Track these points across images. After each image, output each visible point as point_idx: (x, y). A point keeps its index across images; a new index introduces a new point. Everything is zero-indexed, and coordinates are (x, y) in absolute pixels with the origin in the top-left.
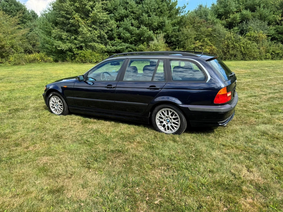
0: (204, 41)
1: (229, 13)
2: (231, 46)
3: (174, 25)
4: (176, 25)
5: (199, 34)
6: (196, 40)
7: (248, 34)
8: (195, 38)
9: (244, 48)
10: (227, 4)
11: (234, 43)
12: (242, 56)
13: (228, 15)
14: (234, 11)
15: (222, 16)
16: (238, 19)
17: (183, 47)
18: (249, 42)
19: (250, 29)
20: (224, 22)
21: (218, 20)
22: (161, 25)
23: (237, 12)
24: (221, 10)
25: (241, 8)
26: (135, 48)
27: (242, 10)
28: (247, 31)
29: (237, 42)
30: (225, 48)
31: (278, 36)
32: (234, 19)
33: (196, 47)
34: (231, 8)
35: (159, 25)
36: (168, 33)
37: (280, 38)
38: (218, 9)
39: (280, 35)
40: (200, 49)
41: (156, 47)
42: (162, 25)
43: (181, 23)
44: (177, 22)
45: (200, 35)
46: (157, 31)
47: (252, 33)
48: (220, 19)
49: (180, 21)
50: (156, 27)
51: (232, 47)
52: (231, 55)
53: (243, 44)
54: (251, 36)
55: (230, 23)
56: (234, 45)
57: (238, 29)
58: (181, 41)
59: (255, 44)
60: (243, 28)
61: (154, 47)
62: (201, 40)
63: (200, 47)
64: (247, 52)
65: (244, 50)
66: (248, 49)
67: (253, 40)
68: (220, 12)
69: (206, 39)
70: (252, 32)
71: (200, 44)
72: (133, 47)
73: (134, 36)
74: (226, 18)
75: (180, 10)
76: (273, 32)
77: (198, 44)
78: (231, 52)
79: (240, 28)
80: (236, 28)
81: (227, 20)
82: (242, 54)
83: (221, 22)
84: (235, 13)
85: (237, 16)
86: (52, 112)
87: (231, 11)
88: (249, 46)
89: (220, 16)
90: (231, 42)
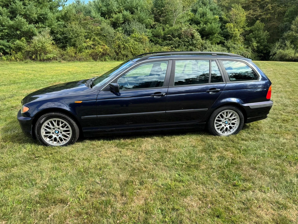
0: (94, 40)
1: (111, 12)
2: (122, 46)
3: (58, 19)
4: (60, 19)
5: (88, 32)
6: (87, 39)
7: (133, 35)
8: (85, 36)
9: (133, 49)
10: (109, 3)
11: (125, 43)
12: (132, 56)
13: (112, 14)
14: (116, 11)
15: (105, 15)
16: (121, 20)
17: (74, 45)
18: (136, 43)
19: (134, 30)
20: (108, 21)
21: (103, 18)
22: (42, 17)
23: (119, 12)
24: (104, 9)
25: (121, 9)
26: (9, 45)
27: (122, 11)
28: (130, 32)
29: (126, 42)
30: (117, 48)
31: (154, 38)
32: (117, 19)
33: (88, 46)
34: (113, 8)
35: (39, 18)
36: (53, 28)
37: (155, 41)
38: (101, 7)
39: (155, 38)
40: (93, 48)
41: (42, 44)
42: (44, 18)
43: (65, 17)
44: (61, 16)
45: (90, 33)
46: (37, 24)
47: (136, 35)
48: (105, 18)
49: (64, 15)
50: (36, 20)
51: (123, 48)
52: (123, 55)
53: (132, 45)
54: (136, 37)
55: (114, 22)
56: (124, 46)
57: (122, 30)
58: (71, 39)
59: (141, 45)
60: (127, 29)
61: (39, 44)
62: (92, 39)
63: (93, 46)
64: (136, 52)
65: (134, 51)
66: (136, 49)
67: (139, 42)
68: (103, 10)
69: (96, 38)
70: (136, 33)
71: (92, 43)
72: (5, 43)
73: (5, 29)
74: (109, 18)
75: (61, 3)
76: (151, 35)
77: (90, 43)
78: (123, 52)
79: (123, 28)
80: (120, 28)
81: (110, 19)
82: (132, 54)
83: (105, 21)
84: (117, 13)
85: (120, 16)
86: (45, 144)
87: (113, 10)
88: (137, 47)
89: (103, 15)
90: (121, 42)
